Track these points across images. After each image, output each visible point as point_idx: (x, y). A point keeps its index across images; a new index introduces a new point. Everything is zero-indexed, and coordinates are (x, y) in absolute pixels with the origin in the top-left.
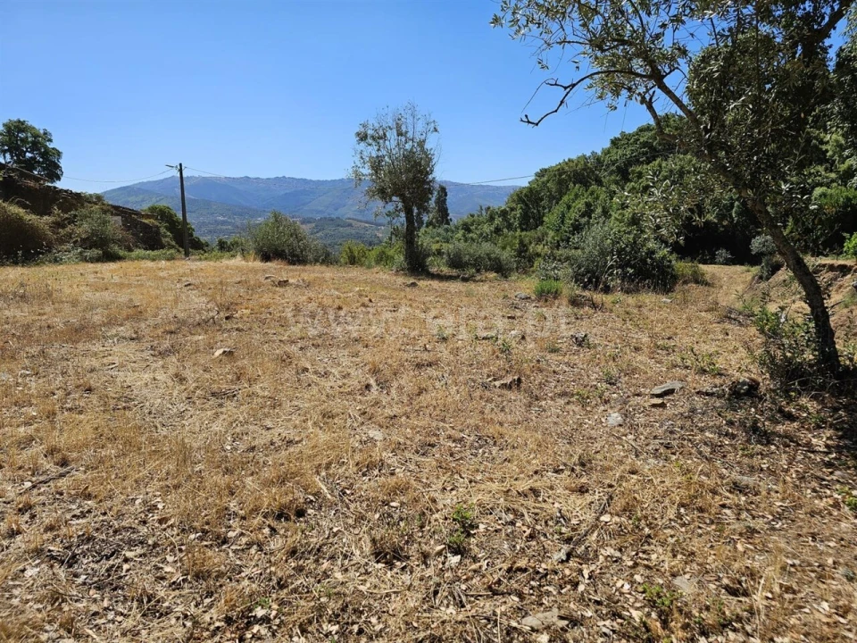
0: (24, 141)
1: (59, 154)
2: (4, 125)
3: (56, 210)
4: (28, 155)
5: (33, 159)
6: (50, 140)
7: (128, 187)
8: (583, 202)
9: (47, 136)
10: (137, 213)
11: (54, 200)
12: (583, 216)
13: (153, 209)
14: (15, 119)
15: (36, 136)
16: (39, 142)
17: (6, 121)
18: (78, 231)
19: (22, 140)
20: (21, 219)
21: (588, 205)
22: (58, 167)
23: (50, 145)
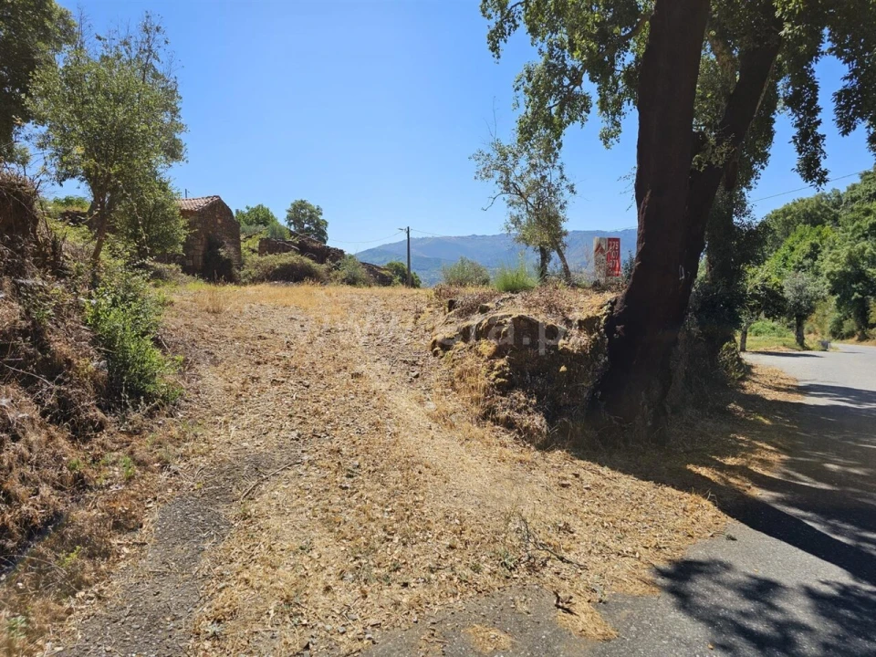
0: (304, 215)
1: (326, 224)
2: (292, 205)
3: (328, 261)
4: (306, 226)
5: (309, 228)
6: (321, 214)
7: (374, 249)
8: (808, 243)
9: (319, 211)
10: (379, 268)
11: (327, 256)
12: (807, 257)
13: (391, 265)
14: (299, 199)
15: (311, 211)
16: (313, 216)
17: (293, 201)
18: (340, 273)
19: (303, 215)
20: (310, 266)
21: (814, 246)
22: (325, 234)
23: (321, 218)
